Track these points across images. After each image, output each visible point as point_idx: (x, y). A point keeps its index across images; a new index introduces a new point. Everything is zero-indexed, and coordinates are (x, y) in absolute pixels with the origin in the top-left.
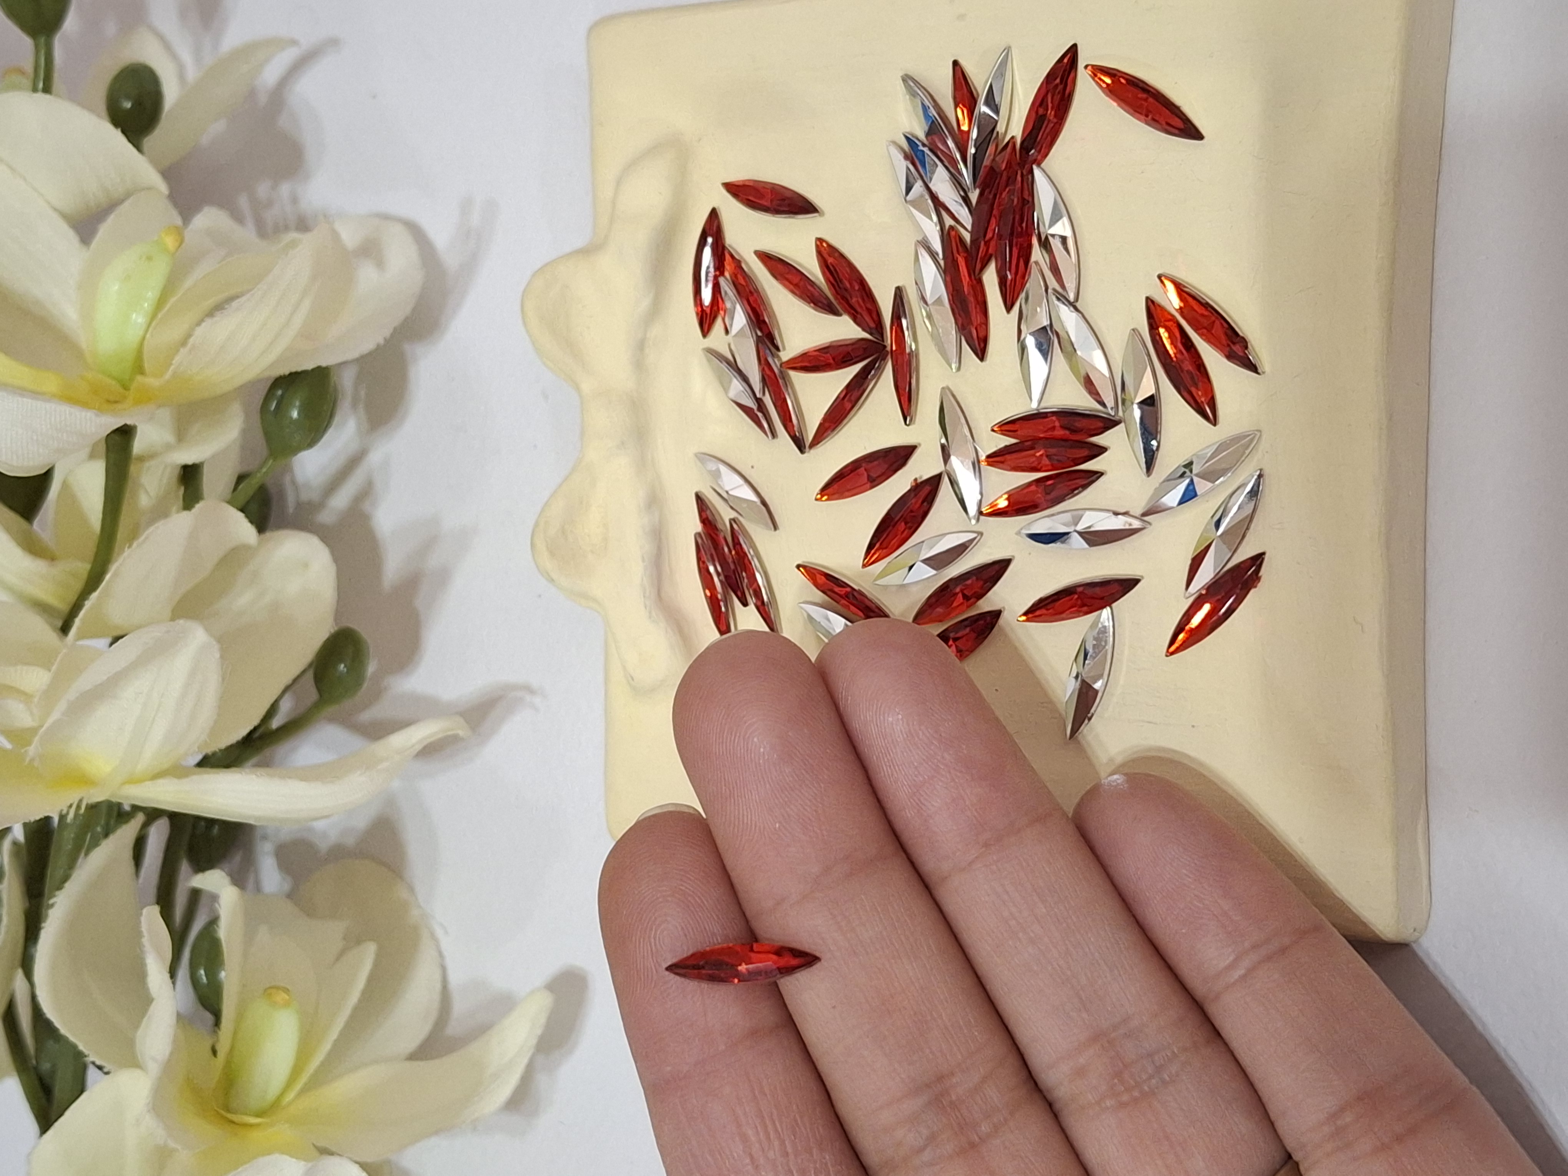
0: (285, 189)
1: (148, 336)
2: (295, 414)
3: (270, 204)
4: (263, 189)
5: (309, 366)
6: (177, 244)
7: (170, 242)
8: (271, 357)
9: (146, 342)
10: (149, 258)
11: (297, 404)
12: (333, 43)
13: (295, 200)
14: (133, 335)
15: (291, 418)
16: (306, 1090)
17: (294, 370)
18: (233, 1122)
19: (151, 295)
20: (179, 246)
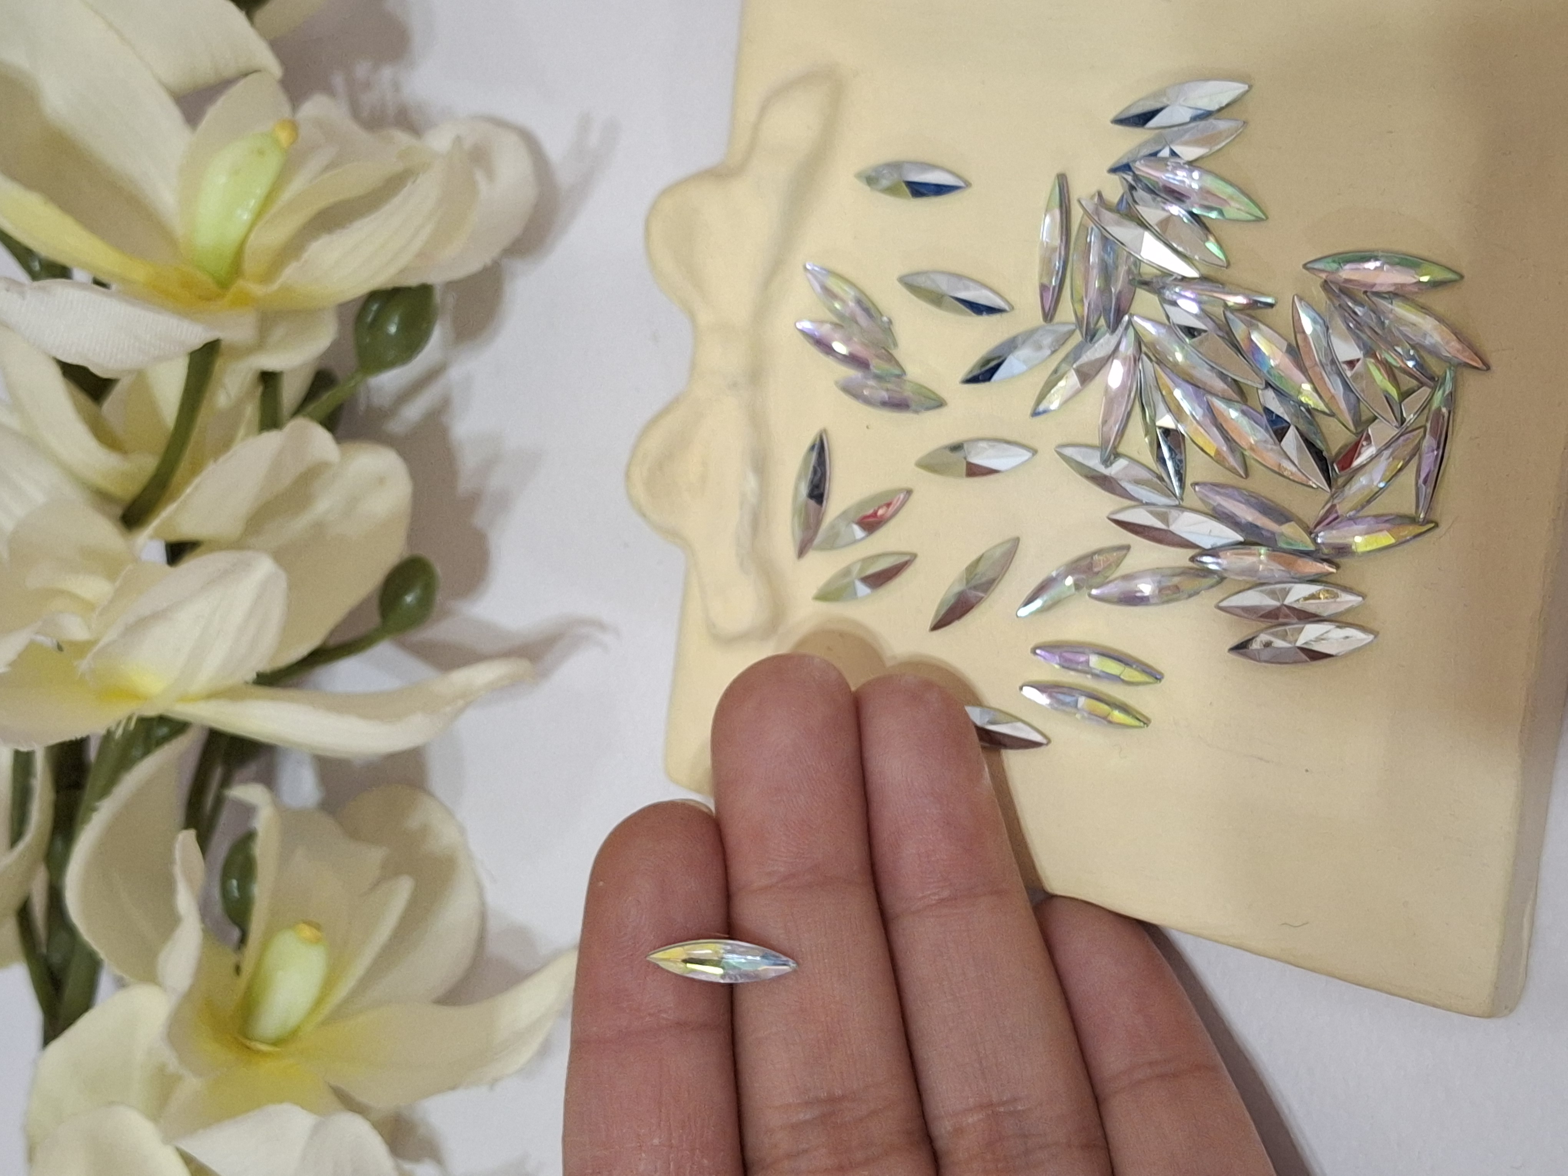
0: (387, 73)
1: (252, 236)
2: (393, 329)
3: (367, 85)
4: (362, 70)
5: (413, 281)
6: (291, 140)
7: (284, 136)
8: (396, 267)
10: (261, 153)
11: (396, 319)
13: (396, 86)
14: (234, 232)
15: (388, 335)
16: (325, 1023)
17: (397, 285)
18: (248, 1048)
19: (260, 190)
20: (293, 142)
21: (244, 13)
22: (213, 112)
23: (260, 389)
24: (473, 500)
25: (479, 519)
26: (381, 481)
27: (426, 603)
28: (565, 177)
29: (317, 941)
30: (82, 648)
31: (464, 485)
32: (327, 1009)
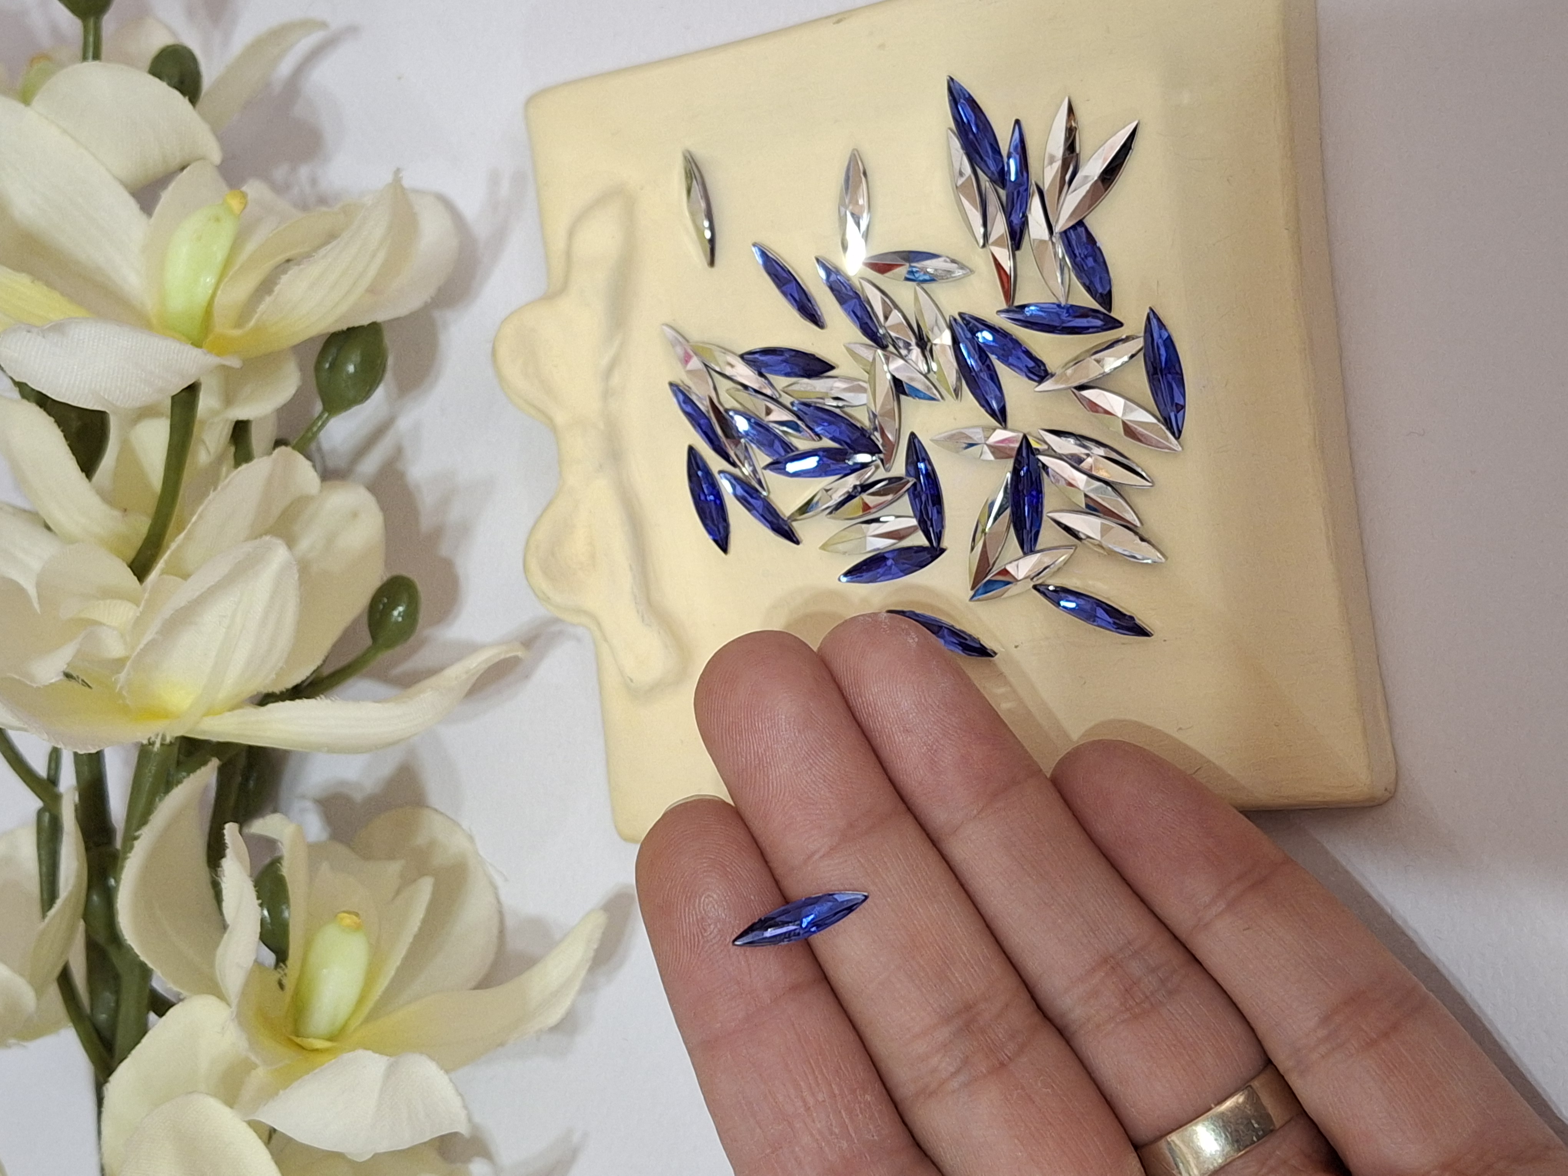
0: (304, 172)
1: (219, 292)
2: (351, 368)
3: (288, 187)
4: (280, 174)
5: (365, 321)
6: (242, 206)
7: (235, 204)
8: (343, 308)
9: (216, 300)
10: (218, 220)
11: (354, 359)
12: (352, 30)
13: (314, 182)
14: (201, 295)
15: (348, 372)
16: (370, 1017)
17: (351, 325)
20: (244, 208)
21: (187, 98)
22: (166, 196)
23: (232, 449)
24: (437, 534)
25: (444, 550)
26: (355, 515)
27: (411, 616)
28: (481, 230)
29: (358, 928)
30: (120, 663)
31: (426, 524)
32: (370, 1004)
